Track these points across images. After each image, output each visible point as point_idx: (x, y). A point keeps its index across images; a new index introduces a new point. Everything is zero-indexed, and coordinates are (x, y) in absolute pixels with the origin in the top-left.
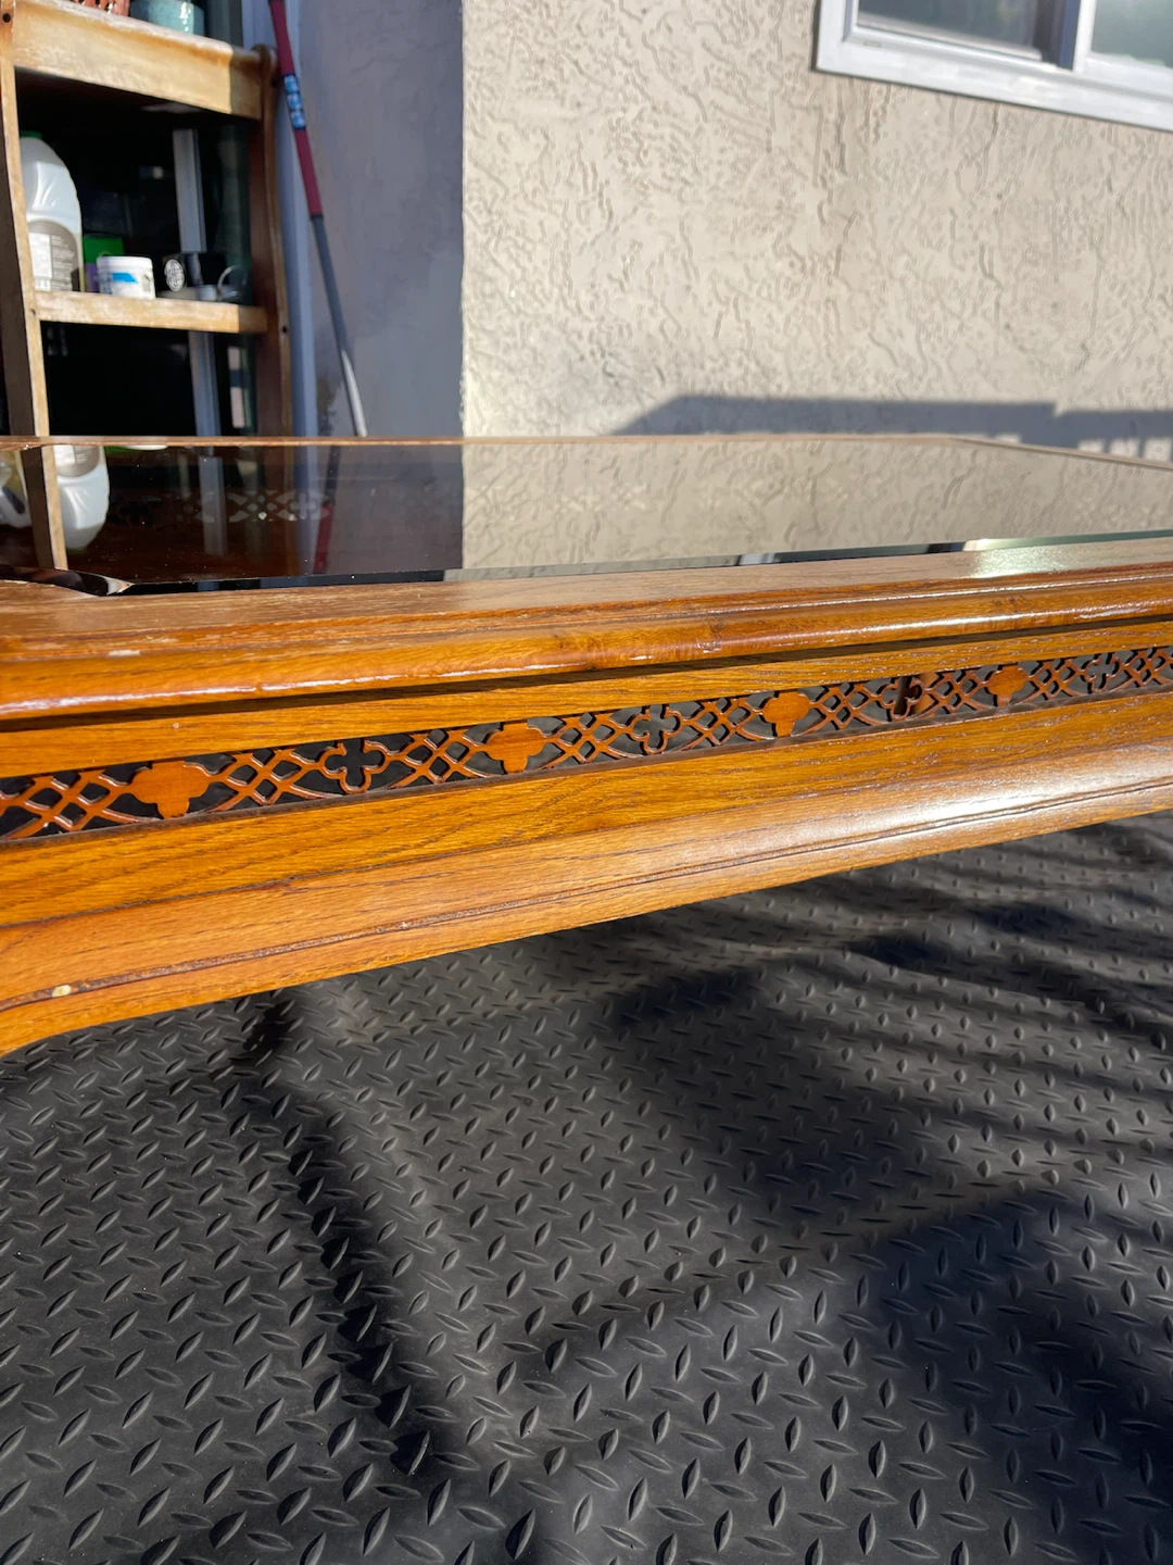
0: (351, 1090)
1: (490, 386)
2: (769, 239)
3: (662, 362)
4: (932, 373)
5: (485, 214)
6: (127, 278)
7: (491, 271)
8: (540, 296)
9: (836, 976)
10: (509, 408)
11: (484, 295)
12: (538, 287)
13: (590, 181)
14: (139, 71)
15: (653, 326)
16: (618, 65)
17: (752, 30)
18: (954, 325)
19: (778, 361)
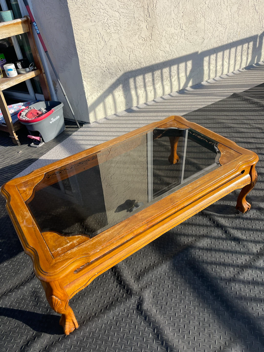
1: (88, 82)
2: (137, 36)
3: (120, 67)
4: (173, 53)
5: (81, 49)
6: (11, 70)
7: (84, 60)
8: (95, 62)
11: (84, 65)
12: (94, 60)
13: (100, 36)
14: (5, 33)
15: (117, 60)
16: (101, 10)
18: (176, 42)
19: (142, 60)
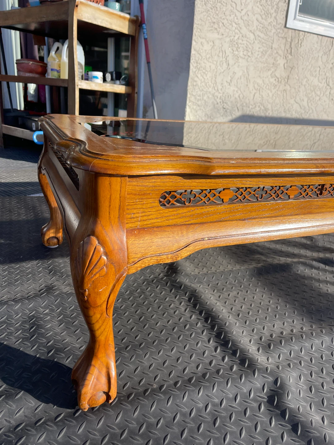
0: (197, 285)
1: (193, 110)
2: (270, 72)
3: (238, 105)
4: (311, 111)
5: (196, 63)
6: (96, 77)
7: (196, 79)
8: (208, 86)
9: (312, 267)
10: (197, 116)
11: (193, 85)
12: (208, 84)
13: (224, 55)
14: (107, 21)
15: (237, 96)
16: (234, 24)
17: (270, 16)
18: (318, 98)
19: (269, 106)
